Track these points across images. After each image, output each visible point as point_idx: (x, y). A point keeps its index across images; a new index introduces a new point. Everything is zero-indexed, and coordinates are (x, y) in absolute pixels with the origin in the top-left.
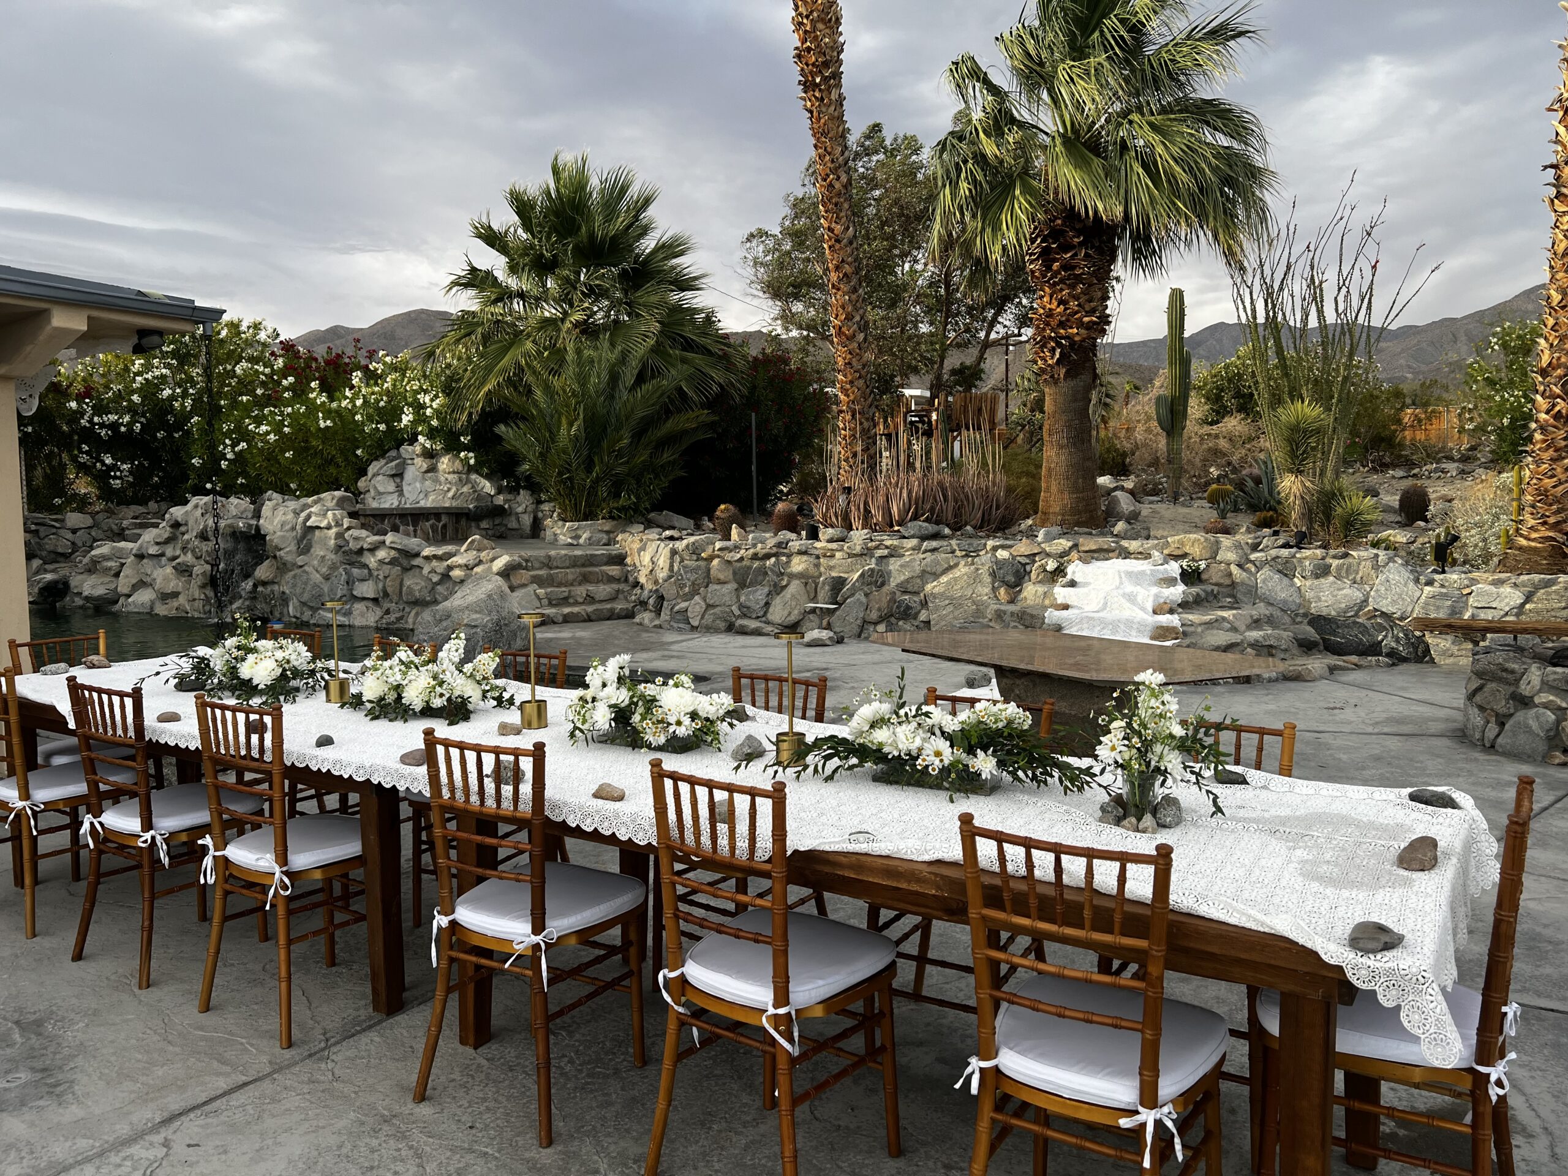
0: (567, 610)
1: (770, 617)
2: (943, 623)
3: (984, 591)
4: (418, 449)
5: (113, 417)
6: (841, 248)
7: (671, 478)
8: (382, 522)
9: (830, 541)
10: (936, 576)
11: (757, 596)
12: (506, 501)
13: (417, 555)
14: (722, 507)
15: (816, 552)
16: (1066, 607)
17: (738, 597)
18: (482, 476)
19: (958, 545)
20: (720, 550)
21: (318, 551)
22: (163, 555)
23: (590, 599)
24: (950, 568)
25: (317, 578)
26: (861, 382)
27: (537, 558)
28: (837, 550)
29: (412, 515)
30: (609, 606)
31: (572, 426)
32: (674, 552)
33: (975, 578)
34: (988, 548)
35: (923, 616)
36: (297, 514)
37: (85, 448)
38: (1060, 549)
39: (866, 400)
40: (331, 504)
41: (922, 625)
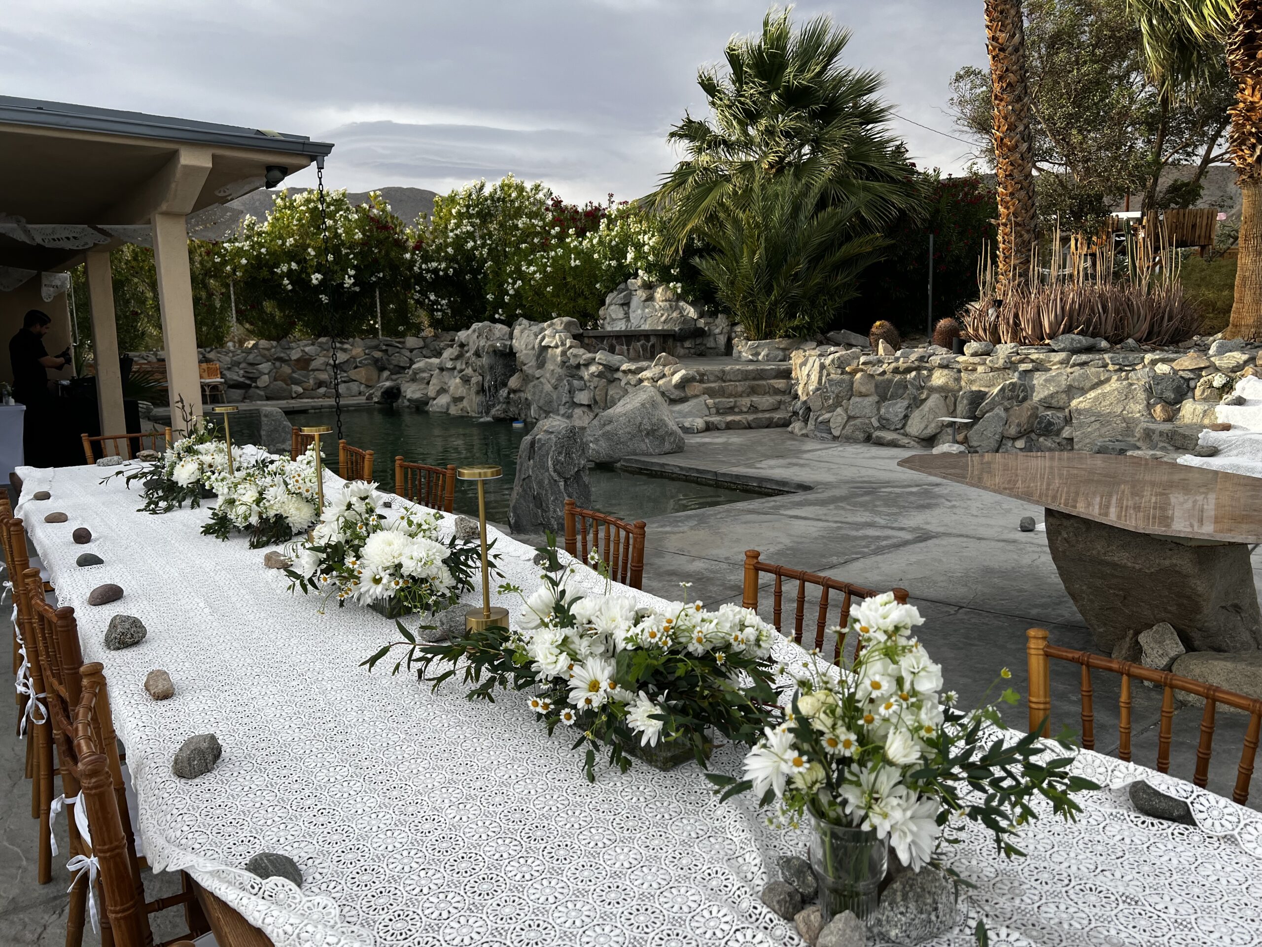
0: (729, 418)
1: (908, 429)
2: (1088, 441)
3: (1136, 409)
4: (639, 282)
5: (434, 264)
6: (1006, 57)
7: (846, 299)
8: (602, 342)
9: (975, 354)
10: (1083, 391)
11: (896, 409)
12: (706, 324)
13: (618, 370)
14: (878, 323)
15: (959, 366)
16: (1227, 427)
17: (878, 410)
18: (687, 302)
19: (1111, 359)
20: (863, 364)
21: (550, 366)
22: (454, 368)
23: (753, 409)
24: (1101, 383)
25: (548, 387)
26: (1023, 193)
27: (712, 373)
28: (979, 364)
29: (626, 336)
30: (767, 415)
31: (754, 254)
32: (822, 367)
33: (1128, 395)
34: (1146, 361)
35: (1066, 433)
36: (536, 336)
37: (418, 288)
38: (1233, 363)
39: (1027, 211)
40: (559, 328)
41: (1064, 442)
